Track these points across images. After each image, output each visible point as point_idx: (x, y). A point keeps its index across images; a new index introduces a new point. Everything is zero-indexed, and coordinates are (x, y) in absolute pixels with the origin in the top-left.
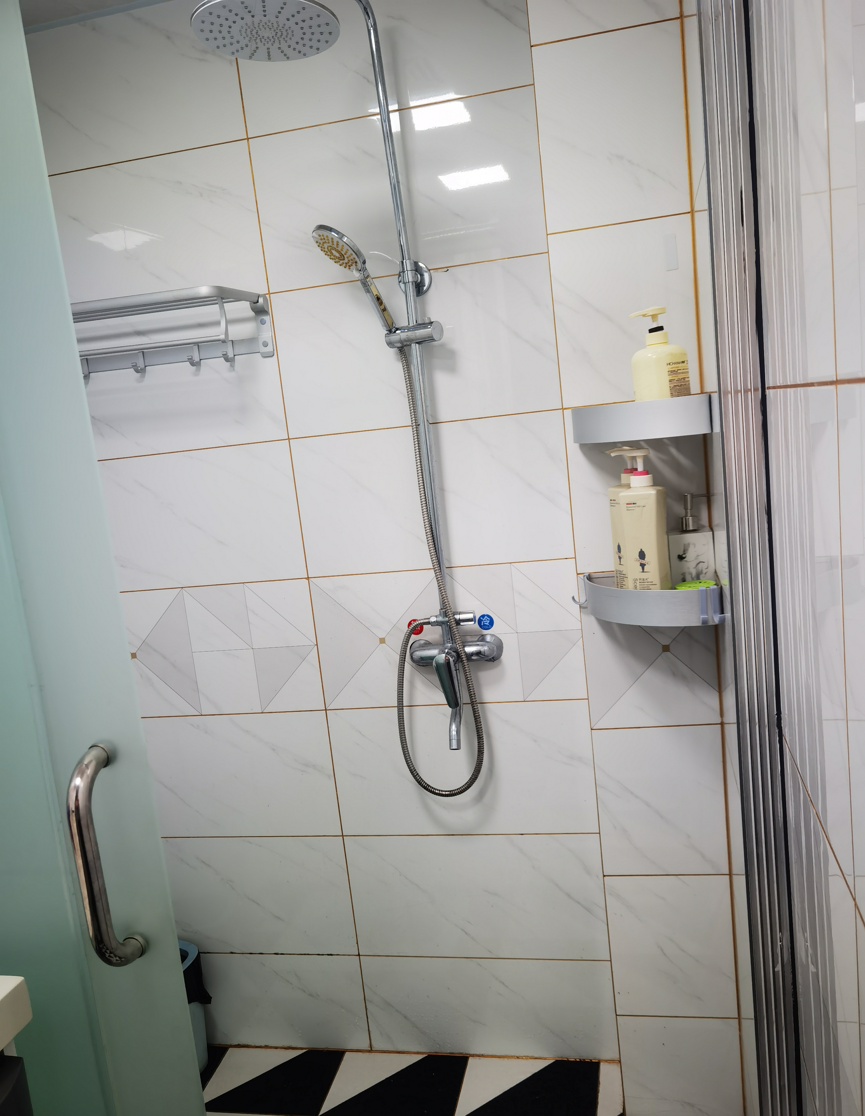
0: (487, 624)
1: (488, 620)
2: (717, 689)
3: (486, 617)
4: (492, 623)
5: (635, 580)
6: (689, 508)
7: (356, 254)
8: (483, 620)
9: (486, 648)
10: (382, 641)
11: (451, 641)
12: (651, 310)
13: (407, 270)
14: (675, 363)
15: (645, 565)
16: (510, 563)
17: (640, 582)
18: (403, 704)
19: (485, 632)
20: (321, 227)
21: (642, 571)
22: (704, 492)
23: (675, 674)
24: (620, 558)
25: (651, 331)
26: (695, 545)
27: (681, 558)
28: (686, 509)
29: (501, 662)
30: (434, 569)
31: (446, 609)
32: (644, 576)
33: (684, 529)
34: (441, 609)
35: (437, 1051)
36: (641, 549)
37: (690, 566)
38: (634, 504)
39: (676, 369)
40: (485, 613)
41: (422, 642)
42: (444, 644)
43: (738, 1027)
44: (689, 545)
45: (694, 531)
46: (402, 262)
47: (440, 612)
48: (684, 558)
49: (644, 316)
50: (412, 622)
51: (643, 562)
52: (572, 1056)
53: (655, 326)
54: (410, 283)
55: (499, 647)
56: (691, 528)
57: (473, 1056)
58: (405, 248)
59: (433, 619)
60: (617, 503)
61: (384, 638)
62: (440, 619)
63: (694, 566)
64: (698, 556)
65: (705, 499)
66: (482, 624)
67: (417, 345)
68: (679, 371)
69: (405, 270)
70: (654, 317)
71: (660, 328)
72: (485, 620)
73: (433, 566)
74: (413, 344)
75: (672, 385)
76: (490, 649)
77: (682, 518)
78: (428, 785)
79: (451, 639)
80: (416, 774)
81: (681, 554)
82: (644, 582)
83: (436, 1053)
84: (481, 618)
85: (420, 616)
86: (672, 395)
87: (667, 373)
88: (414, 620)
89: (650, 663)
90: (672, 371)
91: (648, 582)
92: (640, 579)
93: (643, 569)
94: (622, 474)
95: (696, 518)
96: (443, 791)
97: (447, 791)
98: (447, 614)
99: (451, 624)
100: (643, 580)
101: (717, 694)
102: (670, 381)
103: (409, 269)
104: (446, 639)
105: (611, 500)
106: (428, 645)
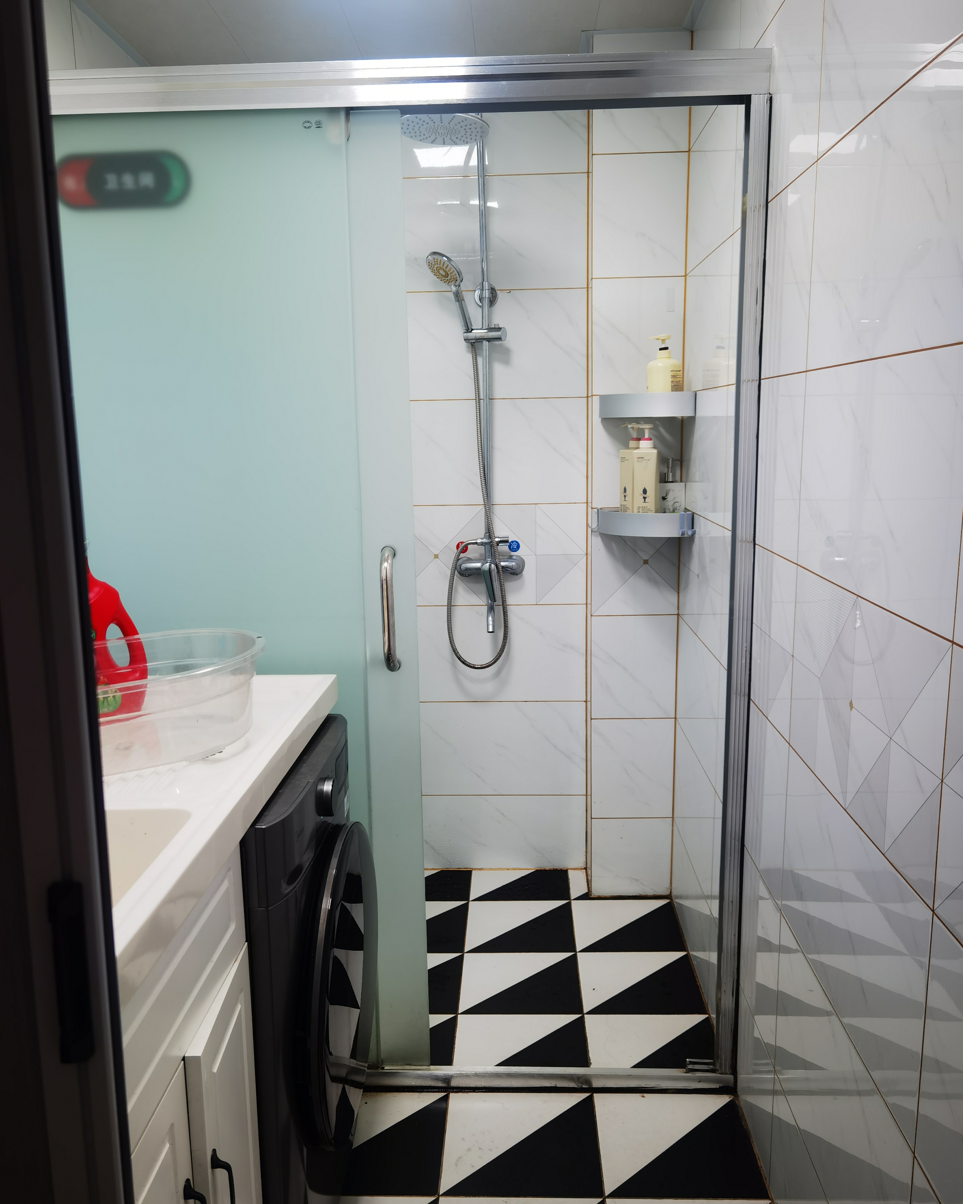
0: (515, 547)
1: (516, 545)
2: (677, 591)
3: (515, 542)
4: (518, 547)
5: (639, 508)
6: (670, 467)
7: (459, 275)
8: (513, 544)
9: (514, 564)
10: (436, 556)
11: (491, 557)
12: (662, 336)
13: (485, 289)
14: (676, 371)
15: (646, 498)
16: (536, 504)
17: (642, 509)
18: (451, 603)
19: (513, 553)
20: (435, 253)
21: (644, 501)
22: (679, 458)
23: (651, 580)
24: (625, 496)
25: (661, 349)
26: (673, 490)
27: (664, 498)
28: (668, 468)
29: (522, 575)
30: (484, 505)
31: (489, 532)
32: (645, 505)
33: (666, 480)
34: (486, 533)
35: (448, 867)
36: (645, 488)
37: (670, 503)
38: (642, 458)
39: (676, 375)
40: (513, 540)
41: (466, 558)
42: (485, 559)
43: (671, 823)
44: (670, 490)
45: (672, 482)
46: (483, 283)
47: (485, 535)
48: (666, 499)
49: (657, 339)
50: (460, 544)
51: (645, 496)
52: (548, 866)
53: (663, 346)
54: (487, 299)
55: (522, 564)
56: (671, 480)
57: (475, 869)
58: (485, 273)
59: (479, 541)
60: (626, 460)
61: (438, 555)
62: (485, 540)
63: (672, 505)
64: (675, 498)
65: (679, 463)
66: (511, 548)
67: (487, 342)
68: (677, 376)
69: (484, 289)
70: (663, 341)
71: (666, 348)
72: (514, 545)
73: (484, 503)
74: (484, 341)
75: (673, 385)
76: (517, 564)
77: (665, 473)
78: (465, 660)
79: (491, 555)
80: (457, 652)
81: (664, 496)
82: (645, 509)
83: (447, 868)
84: (511, 543)
85: (466, 539)
86: (672, 391)
87: (671, 377)
88: (462, 543)
89: (634, 571)
90: (673, 376)
91: (647, 509)
92: (642, 507)
93: (645, 500)
94: (630, 441)
95: (674, 476)
96: (476, 665)
97: (479, 665)
98: (491, 537)
99: (493, 544)
100: (644, 507)
101: (677, 594)
102: (672, 382)
103: (487, 288)
104: (487, 555)
105: (622, 458)
106: (469, 560)
